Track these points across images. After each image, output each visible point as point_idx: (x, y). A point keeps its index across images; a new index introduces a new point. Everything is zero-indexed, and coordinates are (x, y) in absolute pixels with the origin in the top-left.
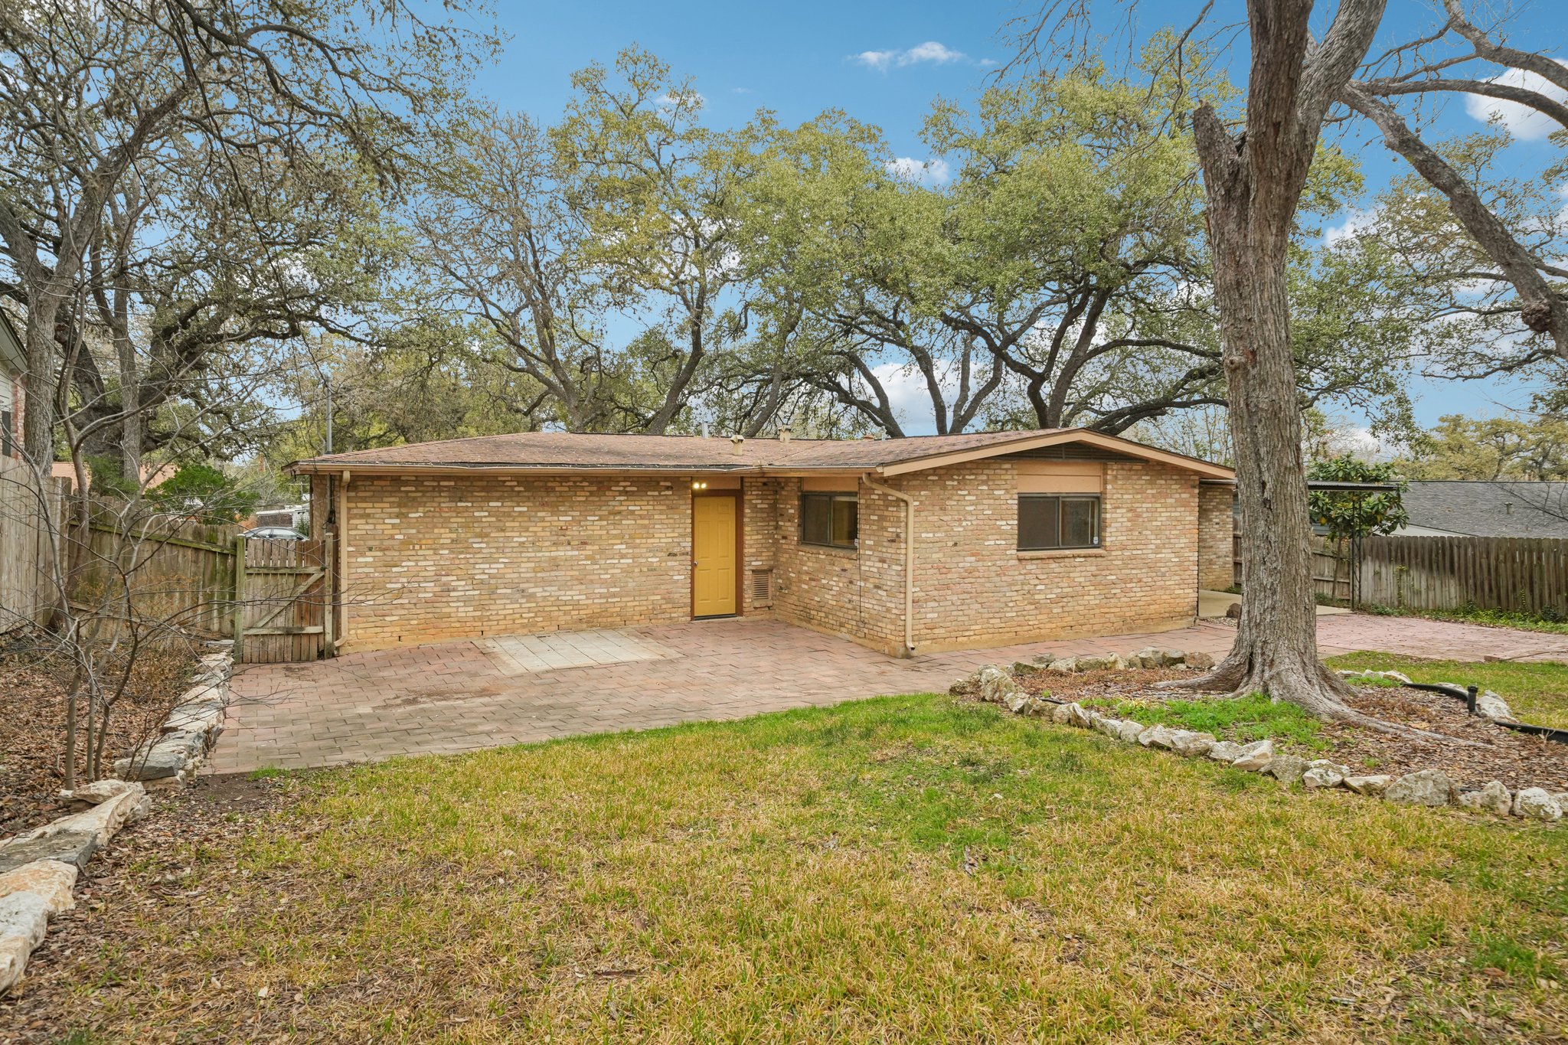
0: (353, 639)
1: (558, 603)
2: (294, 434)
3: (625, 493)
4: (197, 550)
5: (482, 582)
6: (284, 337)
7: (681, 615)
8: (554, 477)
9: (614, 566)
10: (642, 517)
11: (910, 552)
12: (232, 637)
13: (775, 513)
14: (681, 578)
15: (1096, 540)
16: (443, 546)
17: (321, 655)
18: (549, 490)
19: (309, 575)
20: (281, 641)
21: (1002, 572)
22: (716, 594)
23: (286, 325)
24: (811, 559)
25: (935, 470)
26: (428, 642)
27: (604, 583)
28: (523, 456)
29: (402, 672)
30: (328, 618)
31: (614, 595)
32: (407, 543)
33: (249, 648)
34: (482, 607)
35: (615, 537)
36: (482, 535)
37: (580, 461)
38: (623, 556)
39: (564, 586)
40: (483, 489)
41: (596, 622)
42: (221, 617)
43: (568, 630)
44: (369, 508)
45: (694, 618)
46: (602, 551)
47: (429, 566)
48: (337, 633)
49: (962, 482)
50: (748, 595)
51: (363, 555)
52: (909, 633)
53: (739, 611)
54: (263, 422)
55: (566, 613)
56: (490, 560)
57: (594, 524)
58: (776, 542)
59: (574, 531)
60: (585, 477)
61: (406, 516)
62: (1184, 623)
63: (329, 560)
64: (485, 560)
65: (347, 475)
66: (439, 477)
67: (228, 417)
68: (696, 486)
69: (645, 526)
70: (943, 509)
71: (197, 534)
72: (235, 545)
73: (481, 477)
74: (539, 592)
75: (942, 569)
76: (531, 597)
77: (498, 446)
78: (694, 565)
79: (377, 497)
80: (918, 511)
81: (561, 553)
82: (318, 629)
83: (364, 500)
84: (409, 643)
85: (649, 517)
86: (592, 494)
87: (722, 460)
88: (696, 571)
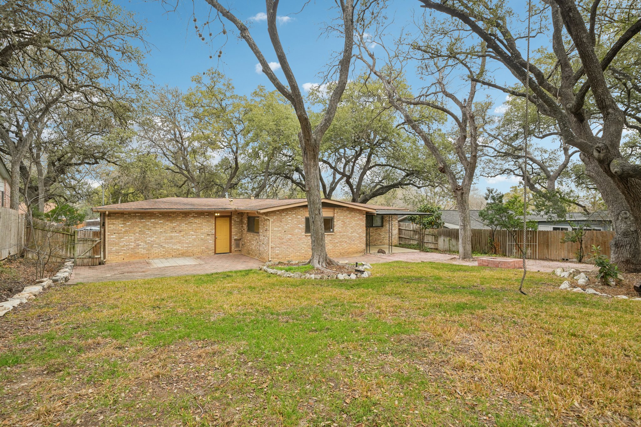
0: (109, 259)
1: (172, 249)
2: (98, 194)
3: (193, 217)
4: (63, 234)
5: (149, 243)
6: (93, 164)
7: (212, 253)
8: (171, 212)
9: (190, 238)
10: (199, 224)
11: (270, 233)
12: (73, 258)
13: (241, 222)
14: (212, 242)
15: (332, 230)
16: (137, 233)
17: (100, 264)
18: (169, 216)
19: (96, 241)
20: (87, 260)
21: (300, 239)
22: (223, 246)
23: (94, 161)
24: (249, 236)
25: (278, 210)
26: (132, 260)
27: (187, 243)
28: (162, 206)
29: (122, 268)
30: (102, 253)
31: (190, 247)
32: (126, 232)
33: (78, 261)
34: (148, 250)
35: (190, 230)
36: (148, 229)
37: (179, 207)
38: (193, 235)
39: (173, 244)
40: (149, 216)
41: (183, 255)
42: (70, 253)
43: (176, 257)
44: (114, 222)
45: (215, 253)
46: (186, 234)
47: (132, 238)
48: (105, 258)
49: (287, 214)
50: (233, 248)
51: (112, 235)
52: (270, 256)
53: (230, 252)
54: (87, 190)
55: (175, 252)
56: (151, 236)
57: (184, 226)
58: (242, 231)
59: (177, 228)
60: (181, 212)
61: (125, 224)
62: (361, 254)
63: (102, 237)
64: (150, 237)
65: (107, 213)
66: (135, 213)
67: (74, 189)
68: (216, 214)
69: (199, 227)
70: (281, 221)
71: (64, 229)
72: (74, 232)
73: (148, 213)
74: (166, 246)
75: (281, 238)
76: (164, 247)
77: (156, 202)
78: (216, 238)
79: (117, 218)
80: (273, 222)
81: (174, 234)
82: (99, 256)
83: (113, 219)
84: (126, 260)
85: (201, 224)
86: (183, 217)
87: (225, 207)
88: (217, 240)
